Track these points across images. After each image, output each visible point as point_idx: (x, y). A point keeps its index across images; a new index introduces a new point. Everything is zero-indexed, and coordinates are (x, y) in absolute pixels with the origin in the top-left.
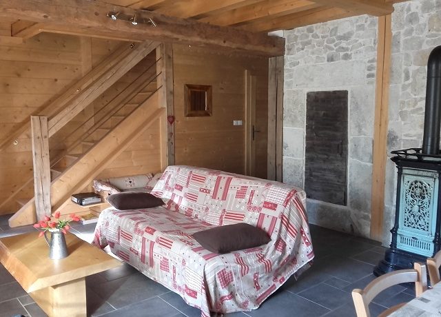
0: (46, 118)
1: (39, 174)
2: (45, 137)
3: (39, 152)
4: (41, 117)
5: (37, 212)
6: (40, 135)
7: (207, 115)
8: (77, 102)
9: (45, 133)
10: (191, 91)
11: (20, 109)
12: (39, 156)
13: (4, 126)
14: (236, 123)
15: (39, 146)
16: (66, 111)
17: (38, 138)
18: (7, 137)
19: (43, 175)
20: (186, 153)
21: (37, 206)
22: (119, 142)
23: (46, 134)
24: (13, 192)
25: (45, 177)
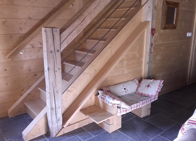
0: (58, 30)
1: (52, 90)
2: (58, 51)
3: (51, 67)
4: (54, 30)
5: (50, 125)
6: (52, 49)
7: (174, 27)
8: (86, 14)
9: (57, 47)
10: (168, 7)
11: (24, 21)
12: (52, 71)
13: (11, 37)
14: (189, 34)
15: (52, 61)
16: (77, 23)
17: (51, 52)
18: (14, 47)
19: (56, 90)
20: (159, 60)
21: (49, 119)
22: (113, 52)
23: (59, 48)
24: (21, 95)
25: (57, 92)
